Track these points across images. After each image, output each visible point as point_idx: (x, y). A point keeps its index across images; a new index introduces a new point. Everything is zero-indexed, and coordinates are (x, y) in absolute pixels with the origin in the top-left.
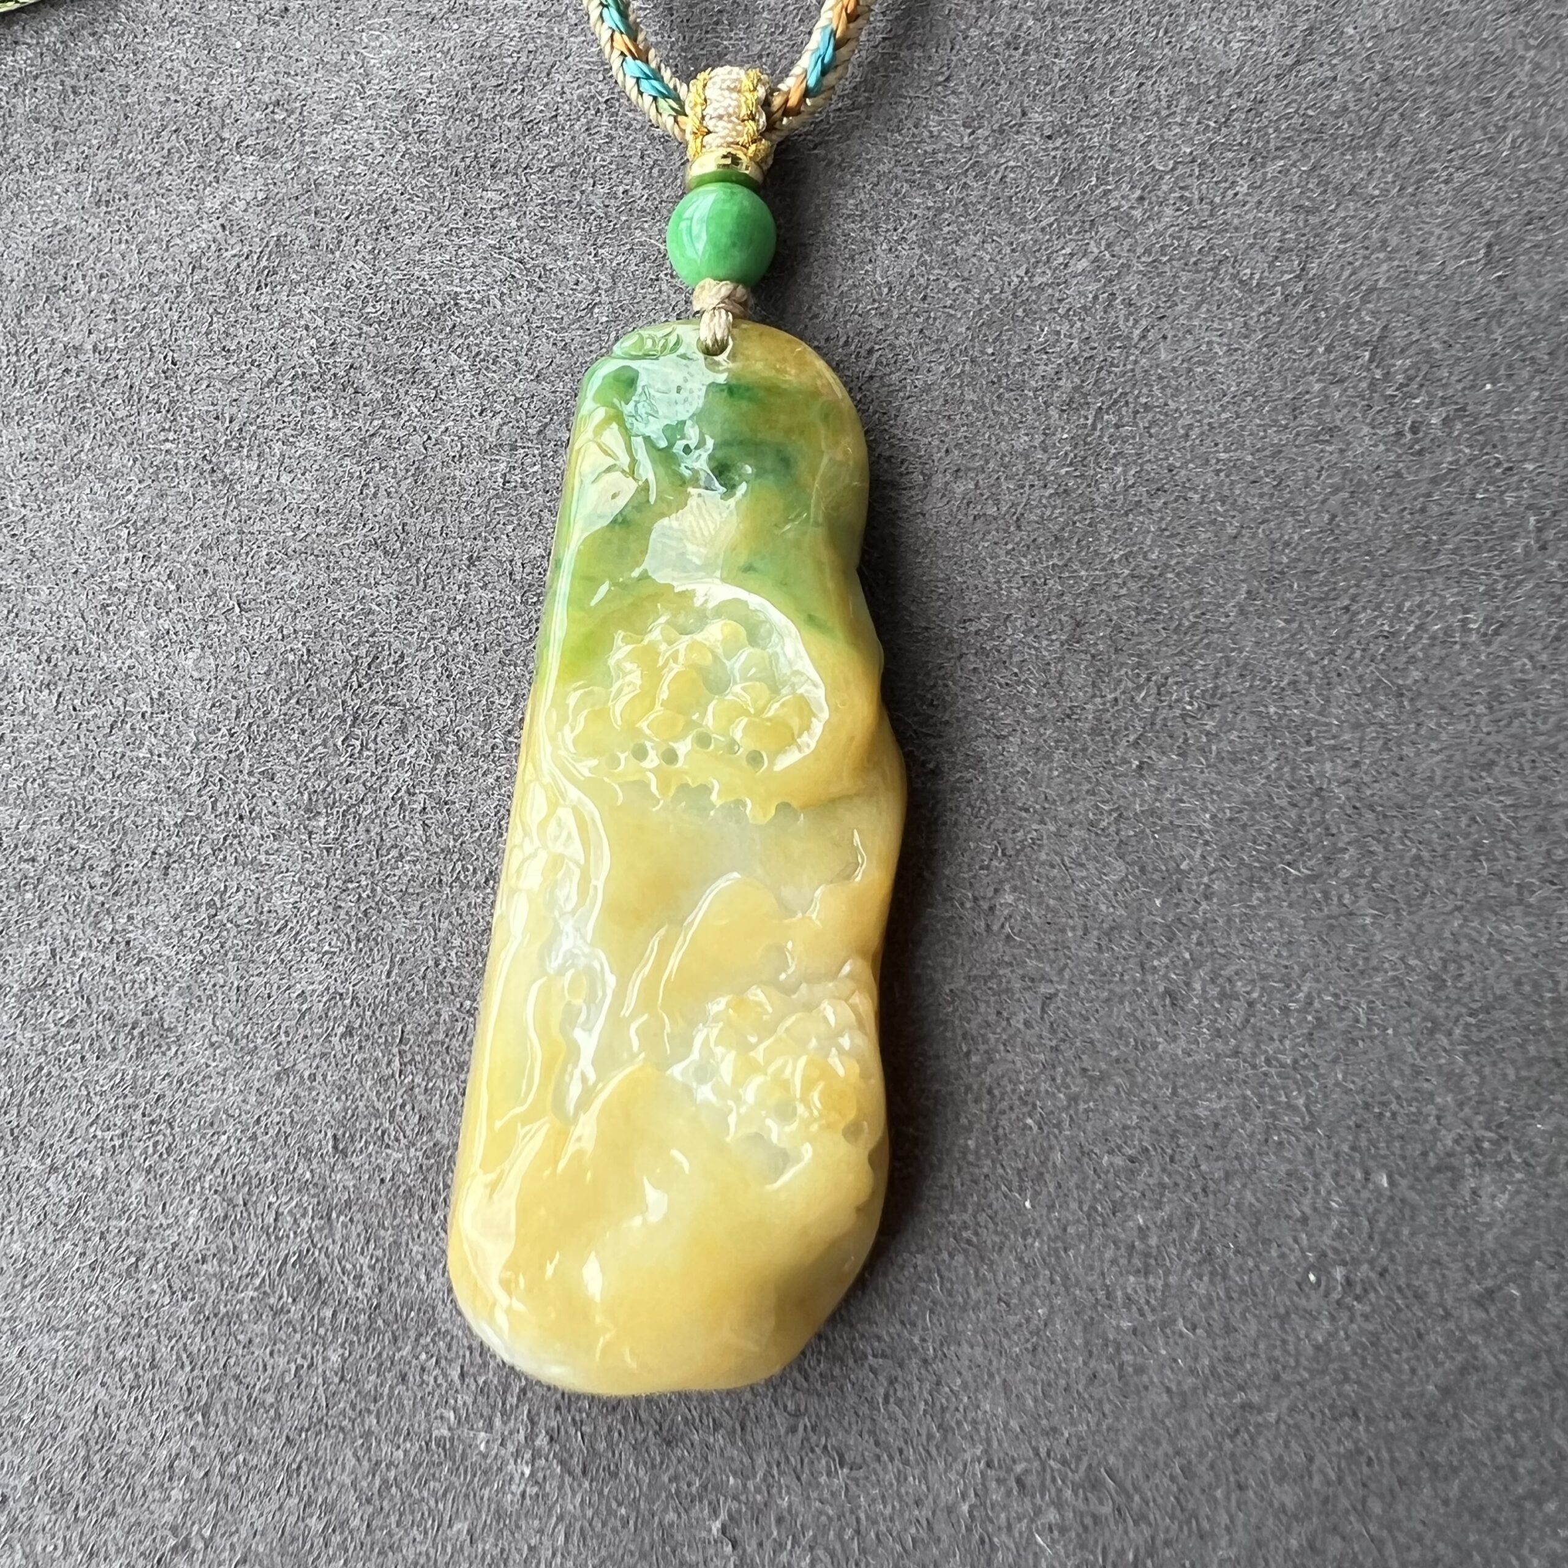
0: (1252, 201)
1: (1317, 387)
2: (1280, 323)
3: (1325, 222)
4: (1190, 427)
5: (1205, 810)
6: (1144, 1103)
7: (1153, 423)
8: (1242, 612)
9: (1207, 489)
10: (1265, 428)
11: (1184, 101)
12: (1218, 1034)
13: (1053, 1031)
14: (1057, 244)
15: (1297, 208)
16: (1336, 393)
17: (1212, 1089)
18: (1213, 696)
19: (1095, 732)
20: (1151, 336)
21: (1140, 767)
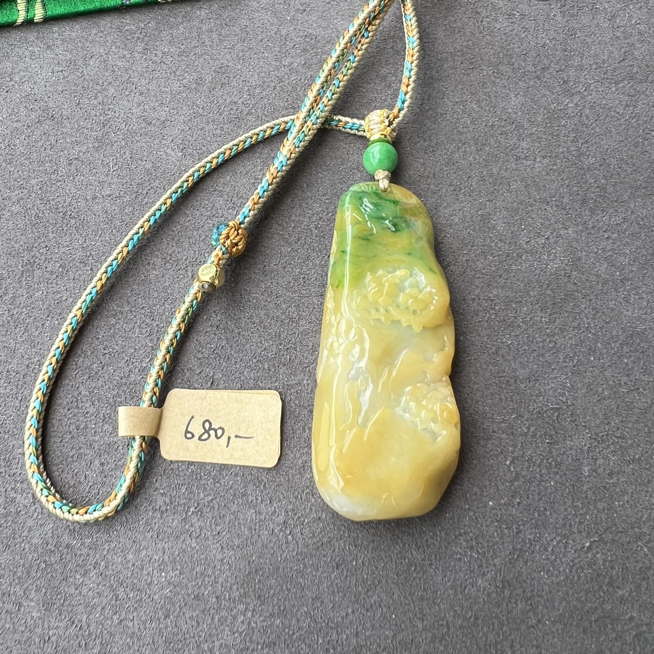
0: (617, 93)
1: (641, 141)
2: (629, 124)
3: (636, 100)
4: (607, 149)
5: (627, 249)
6: (622, 328)
7: (597, 147)
8: (629, 198)
9: (615, 165)
10: (628, 150)
11: (594, 67)
12: (640, 308)
13: (593, 309)
14: (564, 99)
15: (629, 96)
16: (646, 143)
17: (641, 324)
18: (624, 219)
19: (593, 227)
20: (594, 125)
21: (607, 238)
